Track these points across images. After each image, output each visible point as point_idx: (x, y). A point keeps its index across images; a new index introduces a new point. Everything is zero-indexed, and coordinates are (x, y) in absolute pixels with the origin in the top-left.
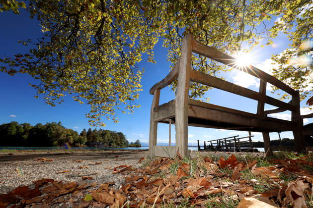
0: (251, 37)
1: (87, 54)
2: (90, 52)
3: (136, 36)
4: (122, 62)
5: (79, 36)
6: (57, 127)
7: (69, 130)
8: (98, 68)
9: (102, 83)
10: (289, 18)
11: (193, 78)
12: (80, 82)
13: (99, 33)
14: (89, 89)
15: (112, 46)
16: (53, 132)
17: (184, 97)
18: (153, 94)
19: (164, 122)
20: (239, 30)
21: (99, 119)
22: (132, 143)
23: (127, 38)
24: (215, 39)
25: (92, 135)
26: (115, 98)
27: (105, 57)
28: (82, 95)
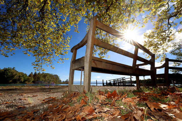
0: (134, 22)
1: (34, 23)
2: (36, 22)
3: (67, 15)
4: (57, 31)
5: (28, 11)
6: (12, 71)
7: (21, 73)
8: (41, 33)
9: (43, 43)
10: (154, 14)
11: (96, 44)
12: (28, 41)
13: (42, 10)
14: (34, 46)
15: (51, 19)
16: (9, 74)
17: (89, 56)
18: (72, 52)
19: (78, 70)
20: (128, 17)
21: (41, 66)
22: (63, 81)
23: (61, 15)
24: (115, 21)
25: (37, 76)
26: (52, 53)
27: (46, 26)
28: (30, 50)
